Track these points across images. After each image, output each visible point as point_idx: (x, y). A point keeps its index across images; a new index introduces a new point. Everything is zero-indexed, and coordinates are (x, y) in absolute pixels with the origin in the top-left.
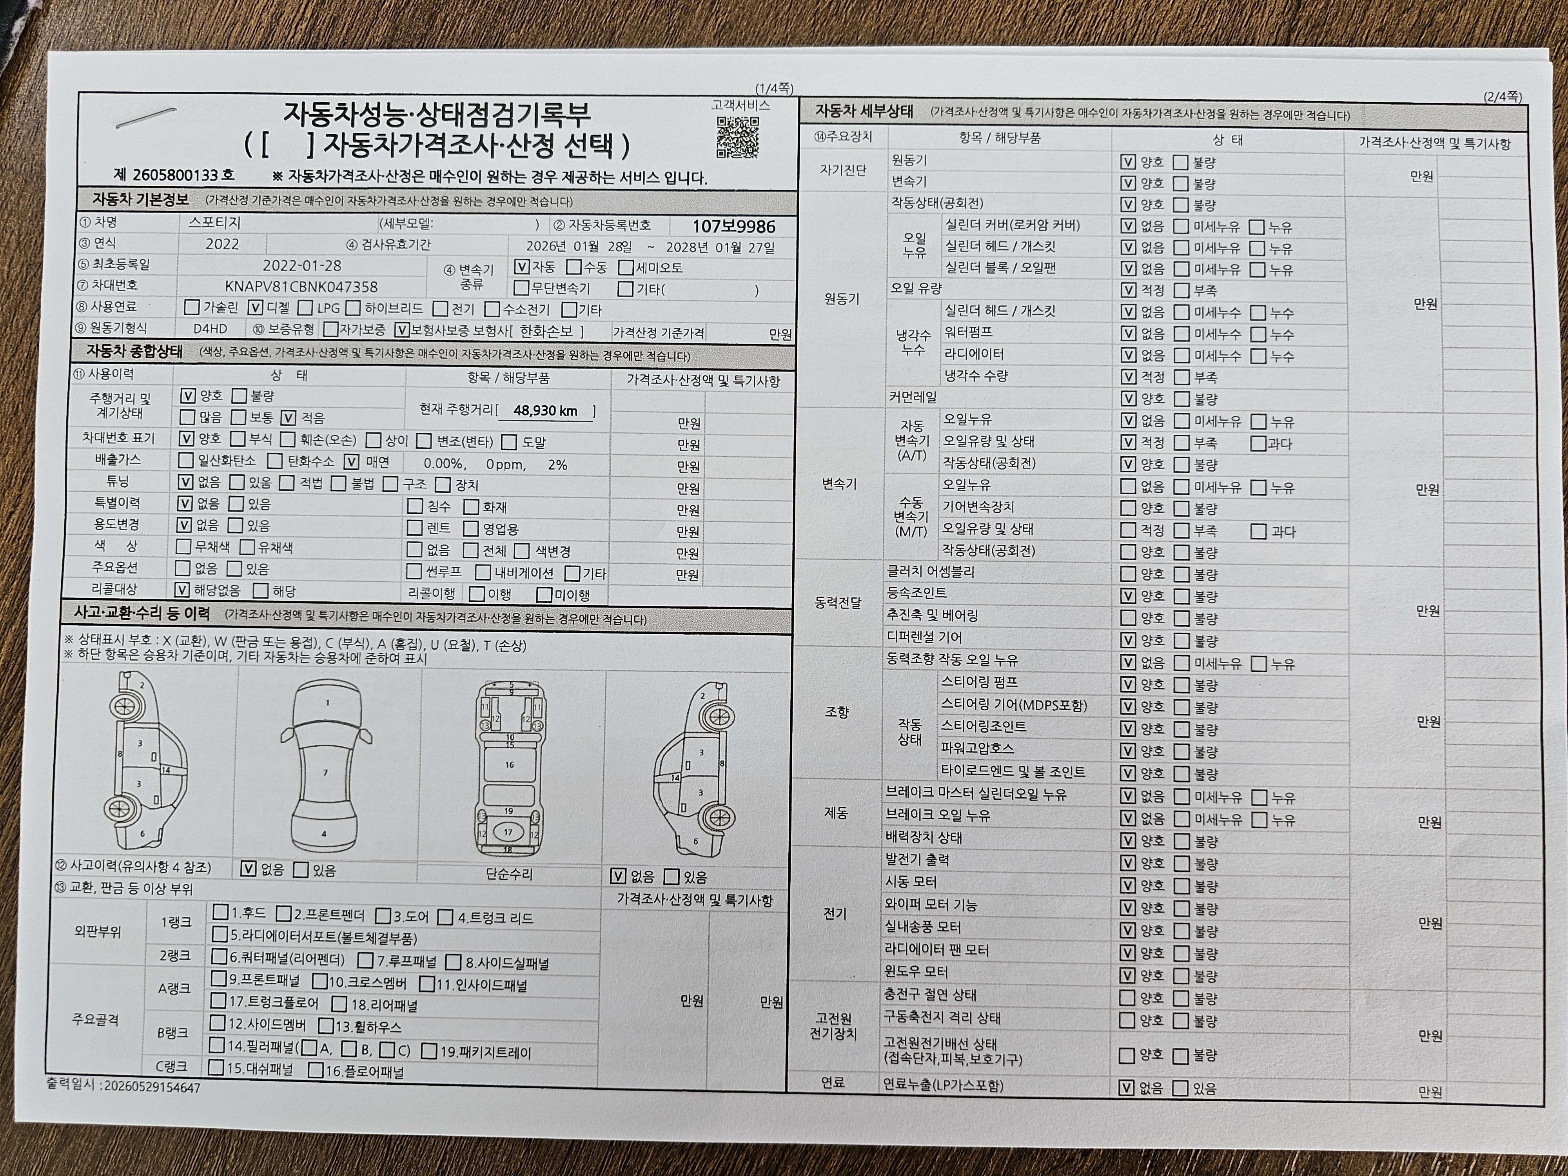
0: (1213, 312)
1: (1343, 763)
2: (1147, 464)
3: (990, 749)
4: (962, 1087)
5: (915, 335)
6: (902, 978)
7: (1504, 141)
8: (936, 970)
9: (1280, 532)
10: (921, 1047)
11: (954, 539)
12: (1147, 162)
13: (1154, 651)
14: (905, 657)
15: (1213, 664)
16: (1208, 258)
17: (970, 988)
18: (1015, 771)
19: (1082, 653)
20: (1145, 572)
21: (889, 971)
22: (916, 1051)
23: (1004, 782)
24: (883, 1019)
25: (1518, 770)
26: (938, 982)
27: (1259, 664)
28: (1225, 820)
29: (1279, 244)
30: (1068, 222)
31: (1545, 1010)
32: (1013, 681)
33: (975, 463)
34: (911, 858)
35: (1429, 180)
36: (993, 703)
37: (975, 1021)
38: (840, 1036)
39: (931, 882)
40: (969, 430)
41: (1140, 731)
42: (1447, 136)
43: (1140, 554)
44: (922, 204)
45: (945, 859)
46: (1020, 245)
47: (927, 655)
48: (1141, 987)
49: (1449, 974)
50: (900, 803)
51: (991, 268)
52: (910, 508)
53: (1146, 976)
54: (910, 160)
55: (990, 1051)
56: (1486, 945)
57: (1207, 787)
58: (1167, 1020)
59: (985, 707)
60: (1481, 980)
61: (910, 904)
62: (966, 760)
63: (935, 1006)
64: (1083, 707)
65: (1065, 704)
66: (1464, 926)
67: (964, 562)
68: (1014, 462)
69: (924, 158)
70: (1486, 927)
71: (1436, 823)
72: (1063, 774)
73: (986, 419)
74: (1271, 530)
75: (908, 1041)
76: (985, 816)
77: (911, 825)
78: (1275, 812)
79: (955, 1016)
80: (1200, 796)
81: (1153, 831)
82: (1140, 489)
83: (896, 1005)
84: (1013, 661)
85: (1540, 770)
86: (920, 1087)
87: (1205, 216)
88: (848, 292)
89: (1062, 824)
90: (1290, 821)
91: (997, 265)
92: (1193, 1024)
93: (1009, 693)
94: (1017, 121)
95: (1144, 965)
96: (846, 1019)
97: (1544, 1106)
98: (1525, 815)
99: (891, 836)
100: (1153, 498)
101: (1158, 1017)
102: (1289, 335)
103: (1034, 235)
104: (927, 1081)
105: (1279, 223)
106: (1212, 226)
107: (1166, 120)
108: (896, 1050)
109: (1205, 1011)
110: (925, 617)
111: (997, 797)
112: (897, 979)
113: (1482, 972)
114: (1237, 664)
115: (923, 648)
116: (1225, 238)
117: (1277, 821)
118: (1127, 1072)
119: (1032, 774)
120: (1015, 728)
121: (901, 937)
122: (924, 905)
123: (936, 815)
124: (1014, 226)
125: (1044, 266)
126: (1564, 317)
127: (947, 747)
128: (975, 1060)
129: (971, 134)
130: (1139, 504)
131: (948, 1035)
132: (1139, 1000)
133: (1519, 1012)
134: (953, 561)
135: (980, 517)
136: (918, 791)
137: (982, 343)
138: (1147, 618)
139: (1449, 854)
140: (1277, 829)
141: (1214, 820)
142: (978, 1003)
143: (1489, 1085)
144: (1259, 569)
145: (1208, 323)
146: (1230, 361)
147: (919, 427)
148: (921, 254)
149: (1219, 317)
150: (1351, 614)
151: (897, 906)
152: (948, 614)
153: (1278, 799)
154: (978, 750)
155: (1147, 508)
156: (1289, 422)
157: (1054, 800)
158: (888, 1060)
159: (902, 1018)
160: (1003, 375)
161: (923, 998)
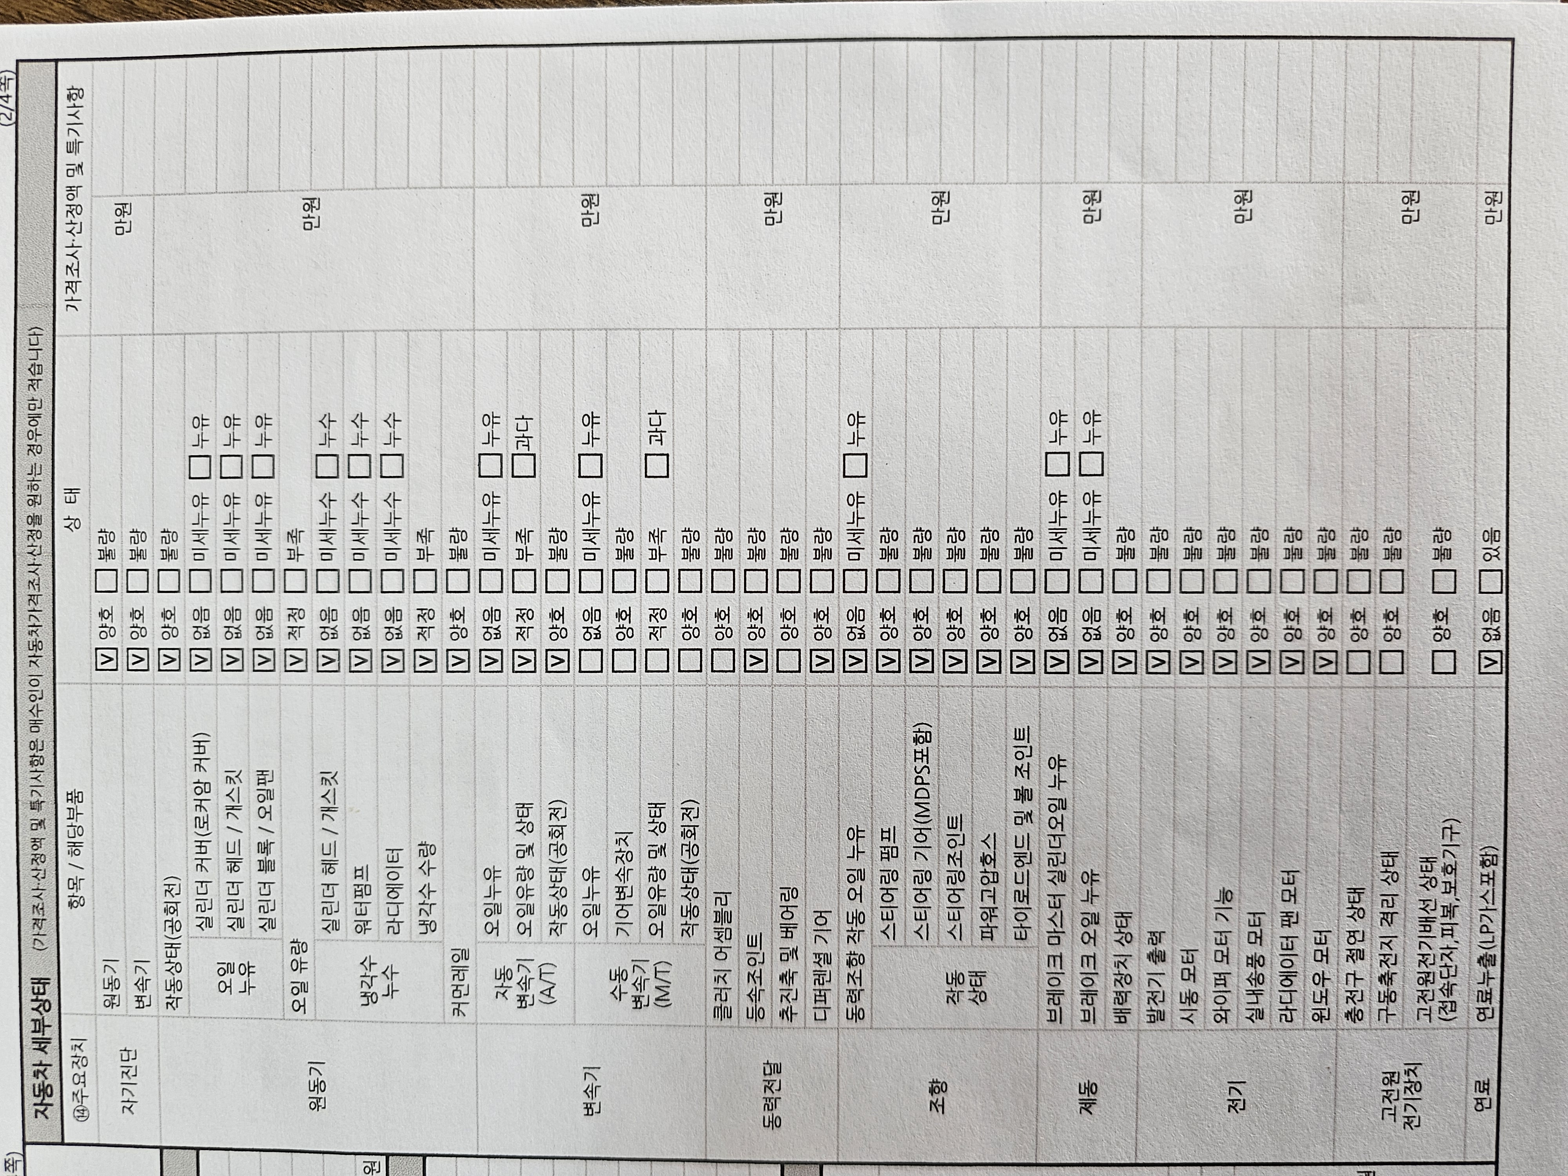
0: (327, 534)
1: (1004, 338)
2: (558, 633)
3: (990, 868)
4: (1490, 906)
5: (368, 980)
6: (1331, 998)
7: (69, 97)
8: (1320, 947)
9: (657, 434)
10: (1432, 969)
11: (673, 921)
12: (106, 631)
13: (839, 623)
14: (853, 996)
15: (855, 534)
16: (247, 542)
17: (1345, 896)
18: (1021, 831)
19: (843, 729)
20: (720, 636)
21: (1321, 1017)
22: (1438, 976)
23: (1040, 849)
24: (1391, 1024)
25: (1011, 74)
26: (1338, 946)
27: (855, 465)
28: (1093, 517)
29: (224, 434)
30: (196, 750)
31: (1370, 38)
32: (887, 834)
33: (559, 892)
34: (1155, 987)
35: (127, 209)
36: (921, 864)
37: (1393, 889)
38: (1415, 1086)
39: (1189, 955)
40: (508, 900)
41: (959, 644)
42: (63, 182)
43: (693, 643)
44: (175, 967)
45: (1155, 937)
46: (232, 822)
47: (849, 963)
48: (1342, 642)
49: (1318, 180)
50: (1072, 1005)
51: (266, 866)
52: (627, 986)
53: (1327, 634)
54: (112, 984)
55: (1438, 867)
56: (1274, 124)
57: (1042, 544)
58: (1391, 603)
59: (927, 876)
60: (1328, 133)
61: (1222, 988)
62: (1007, 905)
63: (1372, 949)
64: (924, 728)
65: (919, 755)
66: (1247, 156)
67: (708, 907)
68: (556, 832)
69: (108, 963)
70: (1248, 123)
71: (1093, 197)
72: (1026, 760)
73: (492, 874)
74: (656, 447)
75: (1423, 988)
76: (1091, 878)
77: (1106, 987)
78: (1080, 440)
79: (1387, 918)
80: (1056, 554)
81: (1109, 625)
82: (594, 644)
83: (1371, 1006)
84: (856, 833)
85: (1012, 42)
86: (1490, 968)
87: (184, 545)
88: (306, 1079)
89: (1100, 762)
90: (1092, 417)
91: (262, 857)
92: (1396, 564)
93: (906, 840)
94: (50, 823)
95: (1311, 640)
96: (1391, 1078)
97: (1512, 40)
98: (1079, 65)
99: (1122, 1016)
100: (609, 625)
101: (1386, 616)
102: (359, 420)
103: (216, 802)
104: (1482, 958)
105: (192, 435)
106: (200, 534)
107: (44, 603)
108: (1436, 1005)
109: (1377, 545)
110: (792, 965)
111: (1061, 859)
112: (1332, 1005)
113: (1316, 131)
114: (856, 500)
115: (839, 970)
116: (216, 514)
117: (1092, 437)
118: (1467, 662)
119: (1026, 807)
120: (957, 831)
121: (1270, 1001)
122: (1222, 968)
123: (1089, 950)
124: (203, 831)
125: (261, 786)
126: (331, 3)
127: (988, 934)
128: (1451, 888)
129: (71, 892)
130: (618, 645)
131: (1414, 928)
132: (1362, 645)
133: (1375, 75)
134: (706, 923)
135: (639, 881)
136: (1054, 977)
137: (378, 880)
138: (789, 633)
139: (1138, 178)
140: (1105, 437)
141: (1092, 533)
142: (1367, 885)
143: (1482, 121)
144: (714, 465)
145: (343, 542)
146: (400, 509)
147: (504, 975)
148: (248, 969)
149: (334, 525)
150: (778, 326)
151: (1225, 1007)
152: (788, 931)
153: (1059, 437)
154: (991, 887)
155: (624, 633)
156: (491, 419)
157: (1065, 774)
158: (1451, 1015)
159: (1389, 997)
160: (426, 849)
161: (1361, 968)
